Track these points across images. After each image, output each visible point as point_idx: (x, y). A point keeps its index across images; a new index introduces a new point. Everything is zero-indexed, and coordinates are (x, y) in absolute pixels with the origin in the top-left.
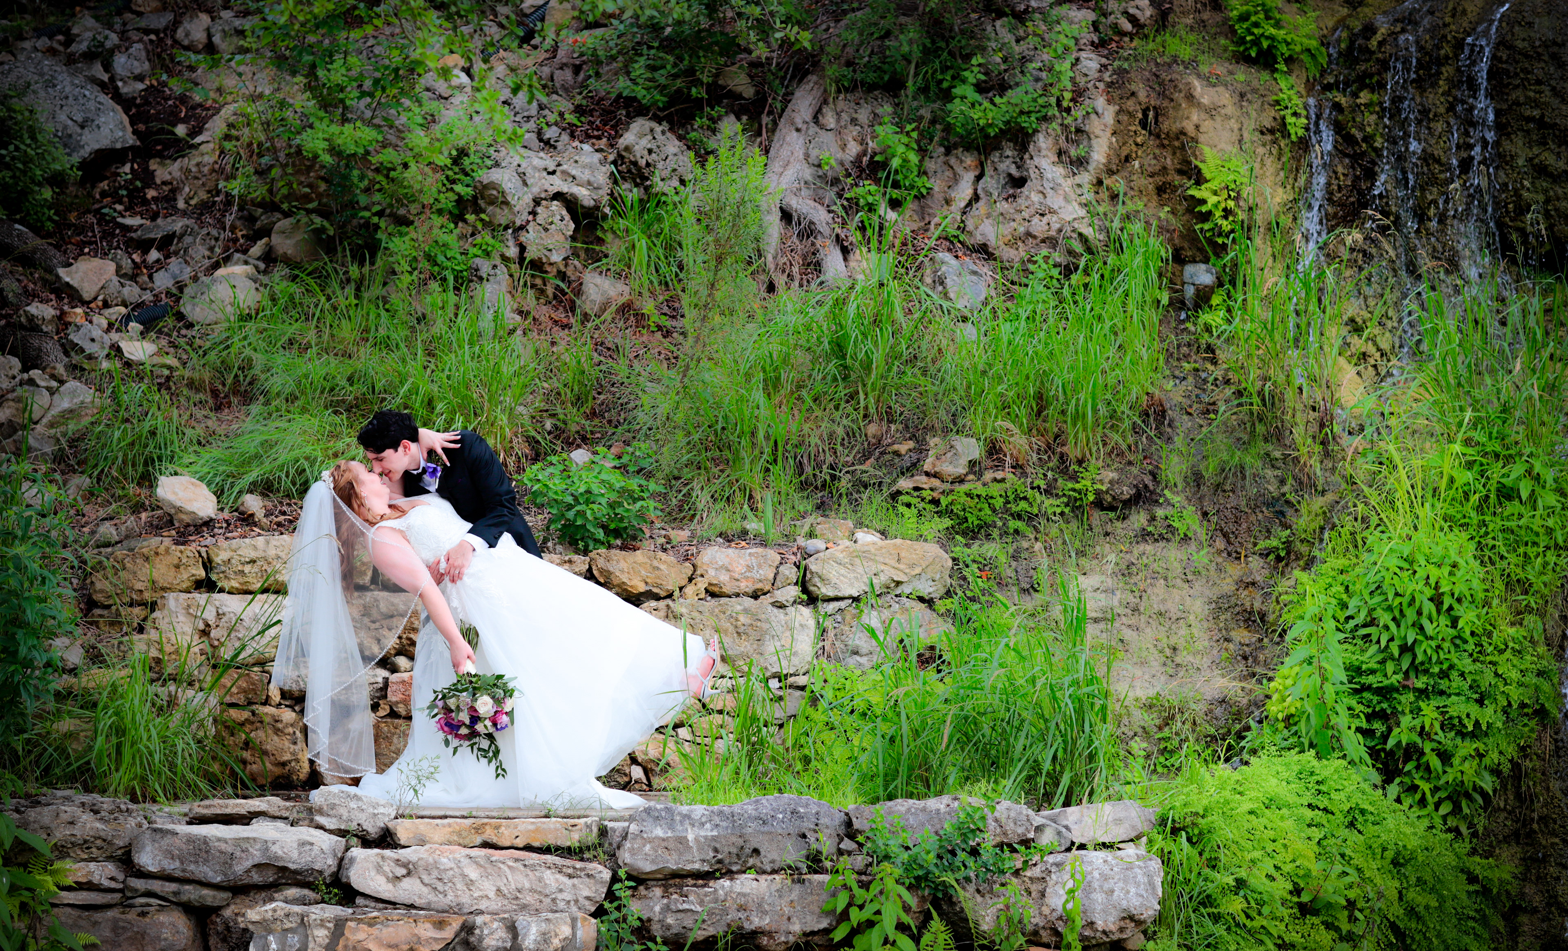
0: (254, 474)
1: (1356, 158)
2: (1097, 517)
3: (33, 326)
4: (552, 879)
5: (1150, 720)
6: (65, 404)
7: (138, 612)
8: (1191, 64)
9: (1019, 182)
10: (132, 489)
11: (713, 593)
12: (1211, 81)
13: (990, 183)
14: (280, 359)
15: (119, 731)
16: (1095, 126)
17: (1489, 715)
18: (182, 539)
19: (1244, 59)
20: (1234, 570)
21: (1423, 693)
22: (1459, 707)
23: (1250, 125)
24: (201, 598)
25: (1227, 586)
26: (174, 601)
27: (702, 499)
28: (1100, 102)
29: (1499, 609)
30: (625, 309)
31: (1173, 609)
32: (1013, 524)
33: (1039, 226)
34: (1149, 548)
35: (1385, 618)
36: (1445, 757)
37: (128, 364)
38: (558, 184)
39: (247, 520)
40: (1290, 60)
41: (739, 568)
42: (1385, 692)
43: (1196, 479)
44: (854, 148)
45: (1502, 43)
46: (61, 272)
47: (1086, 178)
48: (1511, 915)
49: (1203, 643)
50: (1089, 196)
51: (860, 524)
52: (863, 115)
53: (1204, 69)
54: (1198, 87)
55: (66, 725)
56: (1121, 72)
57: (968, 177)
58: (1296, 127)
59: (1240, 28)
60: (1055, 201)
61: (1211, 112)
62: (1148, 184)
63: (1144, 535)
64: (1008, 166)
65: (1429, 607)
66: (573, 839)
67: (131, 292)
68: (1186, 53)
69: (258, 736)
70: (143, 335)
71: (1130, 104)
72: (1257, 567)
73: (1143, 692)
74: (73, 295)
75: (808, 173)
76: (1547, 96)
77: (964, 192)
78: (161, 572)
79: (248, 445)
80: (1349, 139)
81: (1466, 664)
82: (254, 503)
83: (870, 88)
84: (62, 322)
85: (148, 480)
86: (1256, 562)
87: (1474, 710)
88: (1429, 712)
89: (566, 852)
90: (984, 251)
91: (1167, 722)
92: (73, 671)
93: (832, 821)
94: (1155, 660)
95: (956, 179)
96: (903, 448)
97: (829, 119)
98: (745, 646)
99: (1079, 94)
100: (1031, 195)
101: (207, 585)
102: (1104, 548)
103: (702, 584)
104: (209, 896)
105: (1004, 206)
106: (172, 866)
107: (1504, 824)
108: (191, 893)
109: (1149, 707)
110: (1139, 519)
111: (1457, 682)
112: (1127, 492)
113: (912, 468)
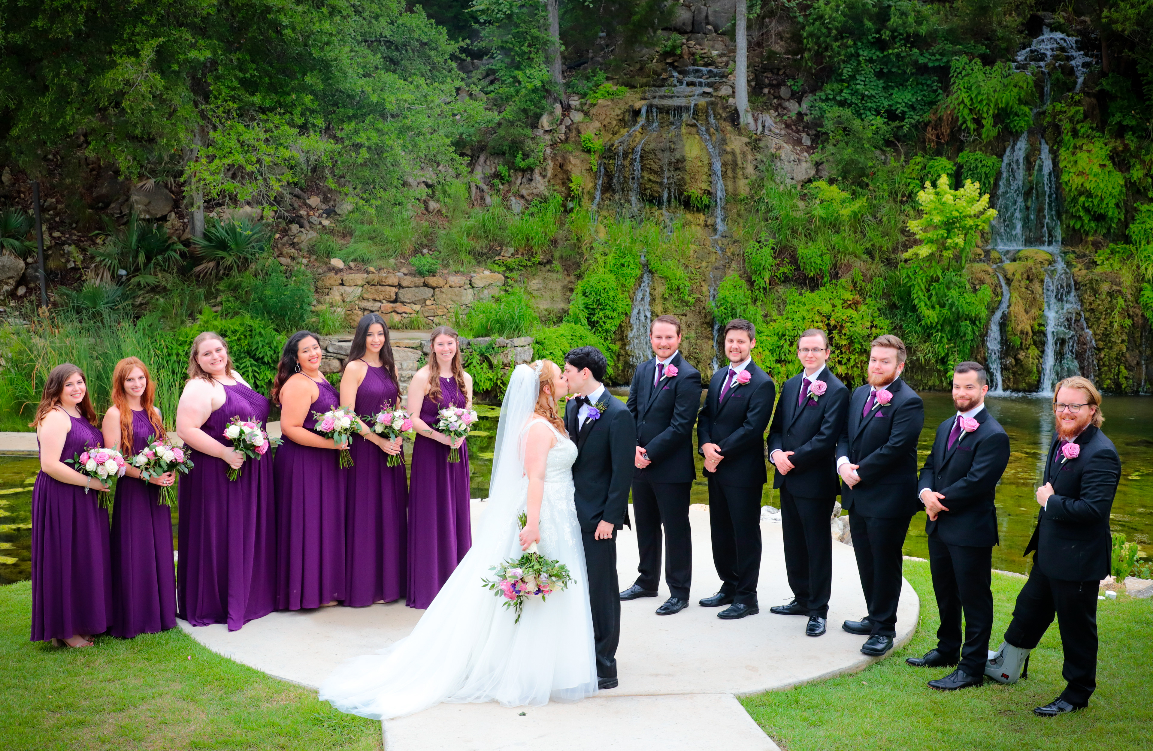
0: (352, 257)
1: (608, 176)
2: (539, 266)
3: (301, 216)
4: (410, 354)
5: (546, 313)
6: (310, 237)
7: (327, 290)
8: (571, 152)
9: (531, 180)
10: (325, 259)
11: (451, 287)
12: (576, 157)
13: (524, 180)
14: (358, 226)
15: (324, 321)
16: (548, 168)
17: (615, 314)
18: (336, 273)
19: (583, 151)
20: (568, 279)
21: (601, 310)
22: (608, 313)
23: (584, 168)
24: (341, 287)
25: (566, 283)
26: (335, 288)
27: (451, 261)
28: (550, 162)
29: (619, 291)
30: (439, 211)
31: (553, 288)
32: (520, 268)
33: (535, 191)
34: (549, 274)
35: (593, 293)
36: (604, 323)
37: (323, 226)
38: (424, 179)
39: (351, 268)
40: (594, 152)
41: (456, 281)
42: (593, 309)
43: (561, 257)
44: (494, 170)
45: (642, 149)
46: (307, 201)
47: (546, 180)
48: (618, 356)
49: (559, 295)
50: (547, 184)
51: (486, 268)
52: (496, 161)
53: (574, 154)
54: (572, 158)
55: (313, 320)
56: (555, 154)
57: (520, 178)
58: (595, 169)
59: (583, 144)
60: (539, 186)
61: (574, 165)
62: (560, 182)
63: (549, 271)
64: (529, 176)
65: (603, 291)
66: (414, 346)
67: (324, 207)
68: (570, 149)
69: (353, 317)
70: (326, 218)
71: (557, 162)
72: (573, 278)
73: (545, 307)
74: (310, 207)
75: (482, 176)
76: (652, 163)
77: (518, 182)
78: (332, 282)
79: (351, 249)
80: (607, 171)
81: (611, 303)
82: (352, 264)
83: (498, 154)
84: (308, 215)
85: (328, 257)
86: (573, 277)
87: (612, 313)
88: (601, 314)
89: (413, 348)
90: (522, 197)
91: (550, 314)
92: (314, 306)
93: (466, 342)
94: (549, 300)
95: (517, 178)
96: (498, 249)
97: (488, 163)
98: (457, 298)
99: (545, 159)
100: (533, 184)
101: (342, 284)
102: (540, 273)
103: (448, 285)
104: (342, 357)
105: (527, 186)
106: (335, 351)
107: (618, 337)
108: (339, 356)
109: (546, 310)
110: (548, 267)
111: (608, 307)
112: (545, 261)
113: (499, 254)
